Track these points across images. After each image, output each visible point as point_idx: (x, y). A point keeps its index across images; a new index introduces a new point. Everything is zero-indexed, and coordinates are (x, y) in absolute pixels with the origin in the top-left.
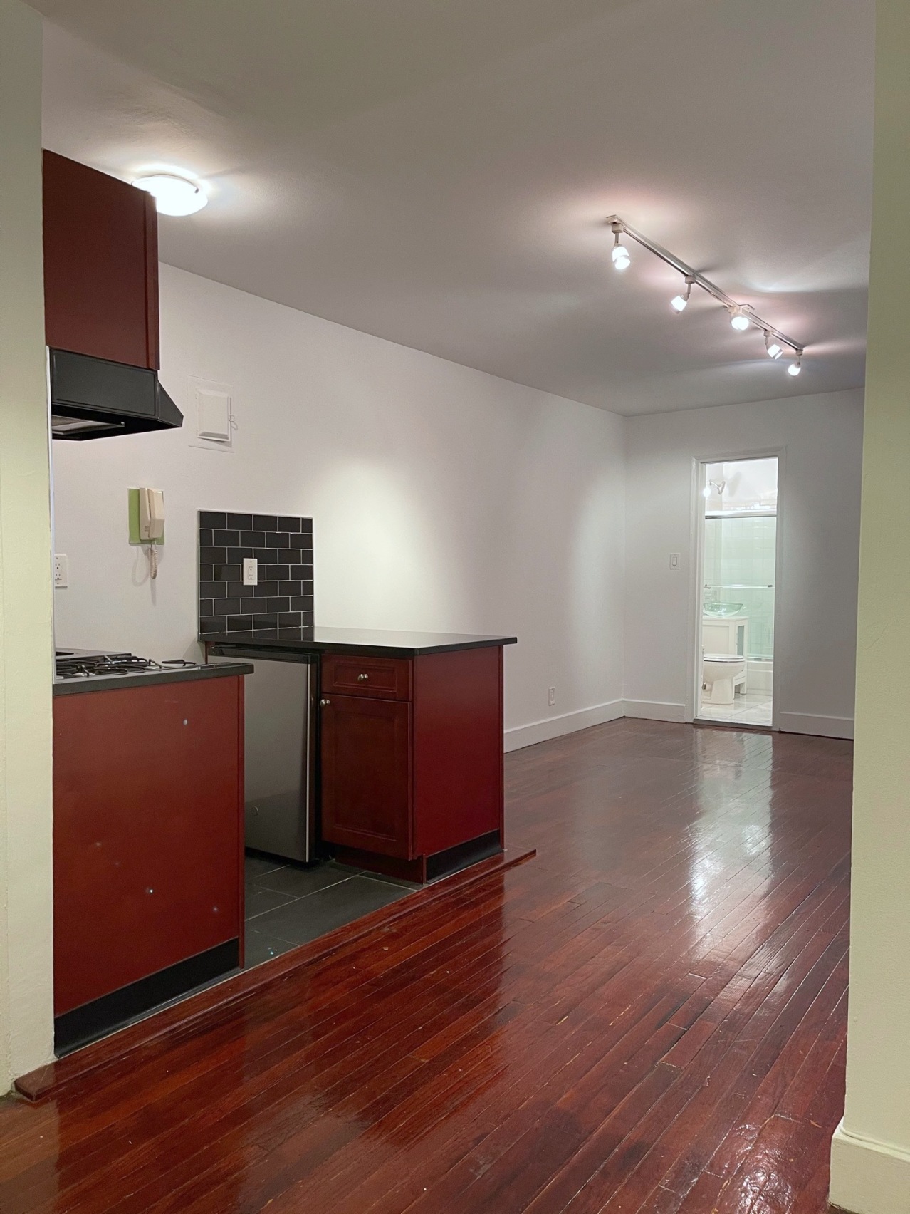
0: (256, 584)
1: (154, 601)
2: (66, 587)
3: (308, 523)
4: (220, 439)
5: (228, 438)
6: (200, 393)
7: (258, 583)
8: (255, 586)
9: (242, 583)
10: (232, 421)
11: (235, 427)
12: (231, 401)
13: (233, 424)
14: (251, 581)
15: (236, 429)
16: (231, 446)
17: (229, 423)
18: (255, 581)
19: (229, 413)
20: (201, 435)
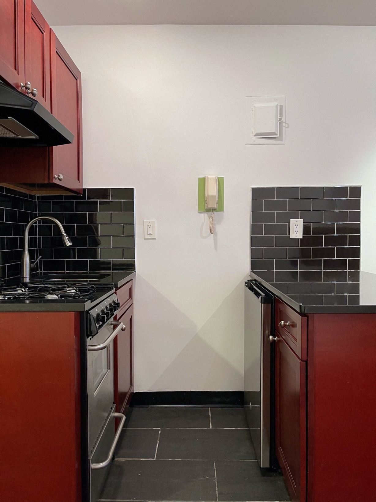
0: (302, 238)
1: (216, 247)
2: (156, 239)
3: (356, 191)
4: (271, 136)
5: (276, 135)
6: (254, 106)
7: (303, 236)
8: (301, 239)
9: (289, 237)
10: (284, 122)
11: (287, 126)
12: (281, 107)
13: (284, 124)
14: (296, 235)
15: (288, 127)
16: (282, 140)
17: (279, 123)
18: (300, 236)
19: (279, 117)
20: (255, 136)
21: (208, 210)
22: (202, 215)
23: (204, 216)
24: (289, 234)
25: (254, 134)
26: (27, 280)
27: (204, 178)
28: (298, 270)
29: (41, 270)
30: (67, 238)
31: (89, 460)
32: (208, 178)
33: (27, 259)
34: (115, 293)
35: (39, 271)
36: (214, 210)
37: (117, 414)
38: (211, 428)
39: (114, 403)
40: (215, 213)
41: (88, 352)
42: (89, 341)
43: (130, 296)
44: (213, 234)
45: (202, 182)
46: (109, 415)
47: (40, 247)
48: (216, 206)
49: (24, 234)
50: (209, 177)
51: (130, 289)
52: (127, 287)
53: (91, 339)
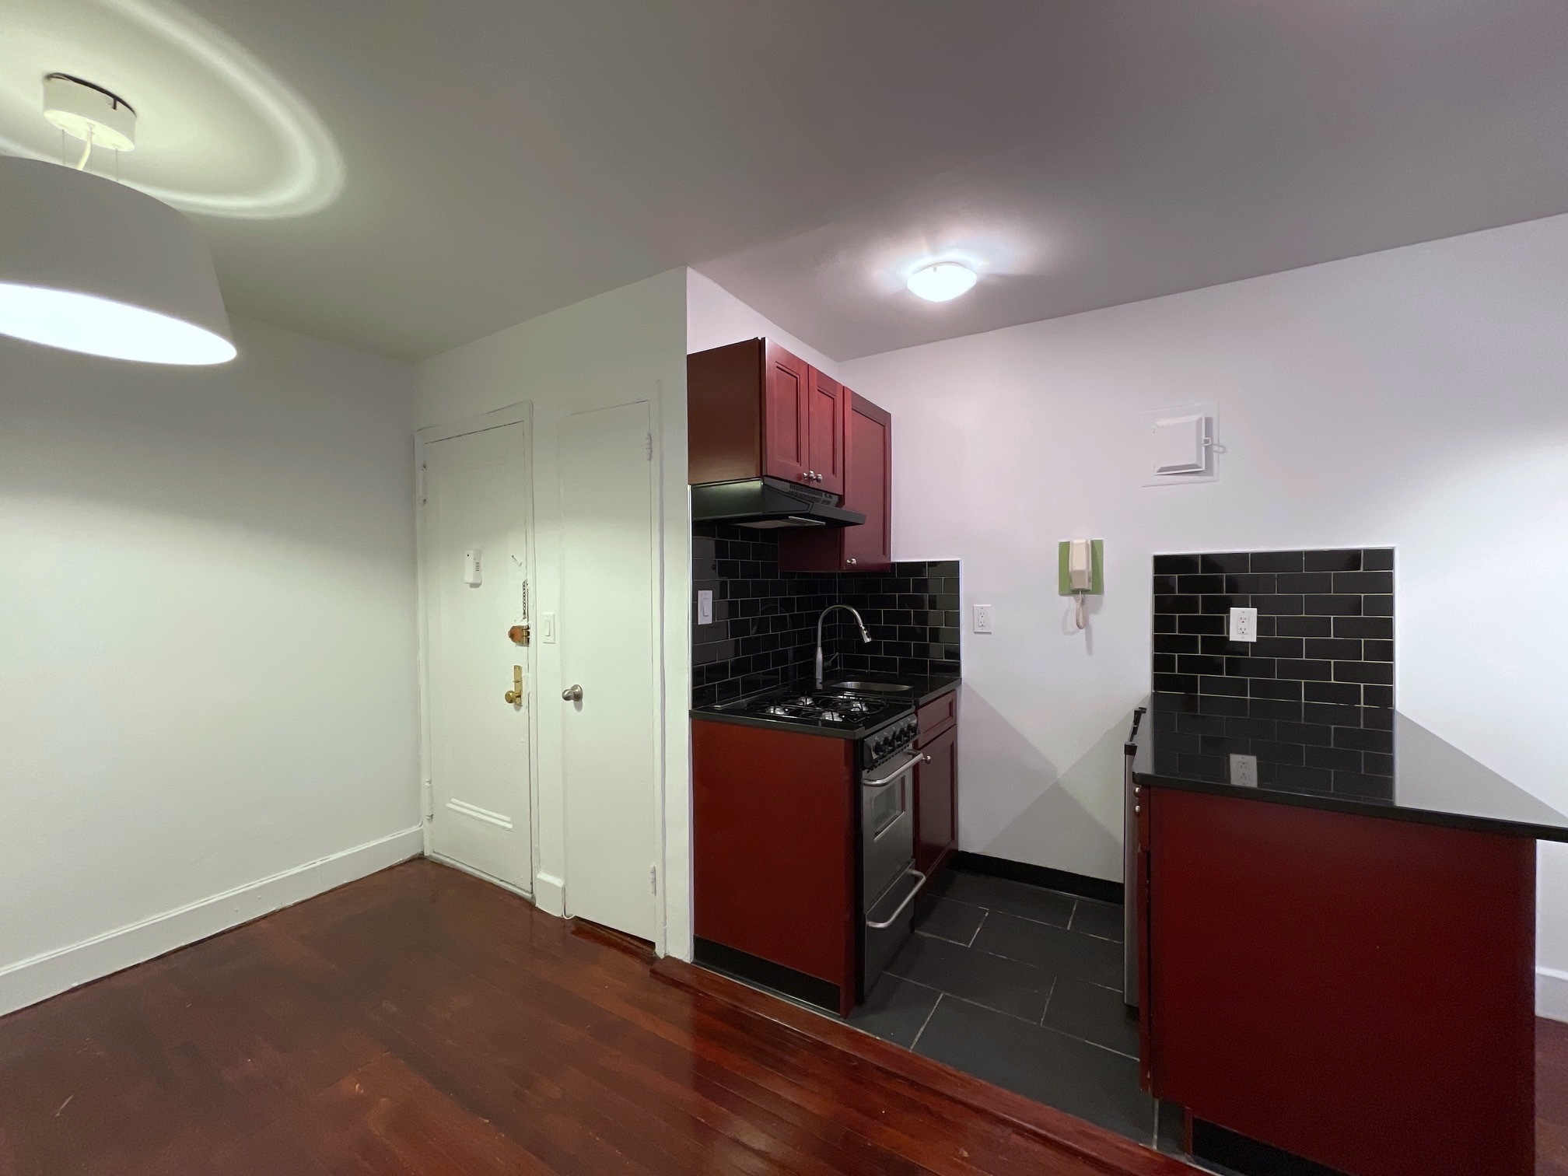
0: (1255, 641)
1: (1090, 649)
2: (991, 633)
3: (1382, 557)
4: (1191, 471)
5: (1200, 467)
6: (1158, 425)
7: (1258, 638)
8: (1253, 643)
9: (1227, 638)
10: (1215, 445)
11: (1221, 449)
12: (1209, 422)
13: (1215, 448)
14: (1243, 635)
15: (1224, 451)
16: (1212, 475)
17: (1203, 449)
18: (1251, 636)
19: (1204, 437)
20: (1159, 472)
21: (1075, 592)
22: (1066, 598)
23: (1070, 602)
24: (1228, 633)
25: (1158, 468)
26: (819, 686)
27: (1068, 543)
28: (1249, 697)
29: (840, 666)
30: (865, 632)
31: (864, 916)
32: (1073, 543)
33: (820, 656)
34: (916, 713)
35: (839, 668)
36: (1085, 591)
37: (915, 872)
38: (1068, 929)
39: (912, 857)
40: (1088, 596)
41: (864, 787)
42: (865, 773)
43: (951, 714)
44: (1084, 629)
45: (1065, 549)
46: (903, 869)
47: (839, 636)
48: (1087, 586)
49: (817, 625)
50: (1075, 541)
51: (951, 704)
52: (946, 700)
53: (868, 772)
